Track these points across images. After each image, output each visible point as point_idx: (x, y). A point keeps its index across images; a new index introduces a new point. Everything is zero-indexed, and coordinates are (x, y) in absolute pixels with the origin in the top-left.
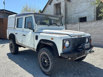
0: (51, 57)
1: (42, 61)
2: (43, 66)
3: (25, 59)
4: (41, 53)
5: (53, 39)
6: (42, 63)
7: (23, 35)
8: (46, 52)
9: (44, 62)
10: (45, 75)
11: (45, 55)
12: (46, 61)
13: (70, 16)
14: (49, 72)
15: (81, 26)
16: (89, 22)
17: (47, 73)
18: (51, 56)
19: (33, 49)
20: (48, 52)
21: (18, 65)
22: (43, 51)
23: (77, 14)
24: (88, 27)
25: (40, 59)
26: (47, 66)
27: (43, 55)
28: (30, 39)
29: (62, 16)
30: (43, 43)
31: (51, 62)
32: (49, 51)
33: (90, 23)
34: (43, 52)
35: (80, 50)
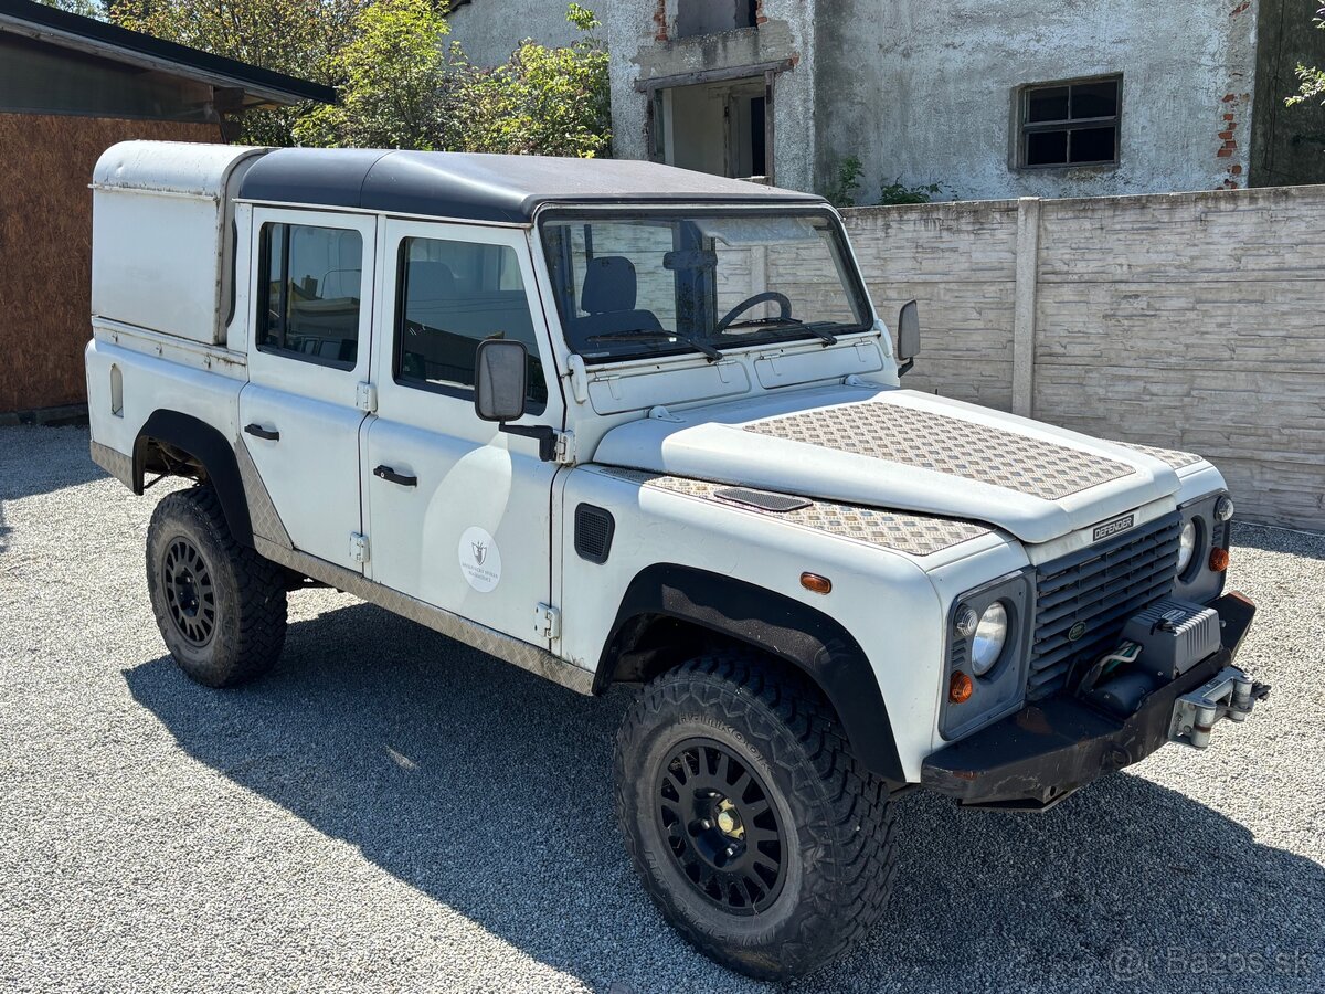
0: (811, 793)
1: (669, 817)
2: (693, 872)
3: (405, 761)
4: (669, 722)
5: (824, 586)
6: (673, 841)
7: (386, 472)
8: (739, 726)
9: (696, 829)
10: (715, 974)
11: (713, 755)
12: (726, 823)
13: (894, 62)
14: (771, 946)
15: (1058, 256)
16: (1174, 203)
17: (750, 958)
18: (803, 775)
19: (532, 664)
20: (768, 728)
21: (347, 854)
22: (695, 710)
23: (992, 35)
24: (1152, 275)
25: (648, 788)
26: (748, 882)
27: (694, 752)
28: (497, 537)
29: (772, 52)
30: (696, 612)
31: (806, 840)
32: (772, 717)
33: (1186, 213)
34: (692, 724)
35: (1121, 692)
